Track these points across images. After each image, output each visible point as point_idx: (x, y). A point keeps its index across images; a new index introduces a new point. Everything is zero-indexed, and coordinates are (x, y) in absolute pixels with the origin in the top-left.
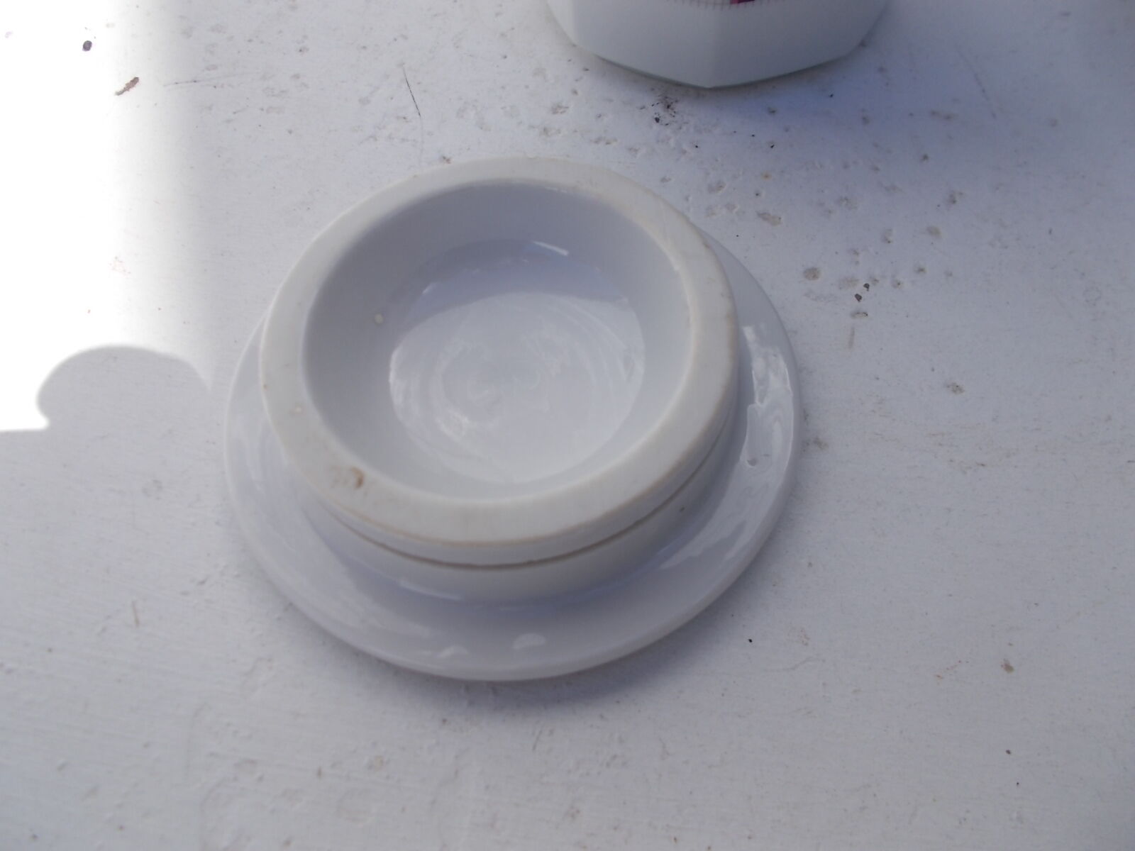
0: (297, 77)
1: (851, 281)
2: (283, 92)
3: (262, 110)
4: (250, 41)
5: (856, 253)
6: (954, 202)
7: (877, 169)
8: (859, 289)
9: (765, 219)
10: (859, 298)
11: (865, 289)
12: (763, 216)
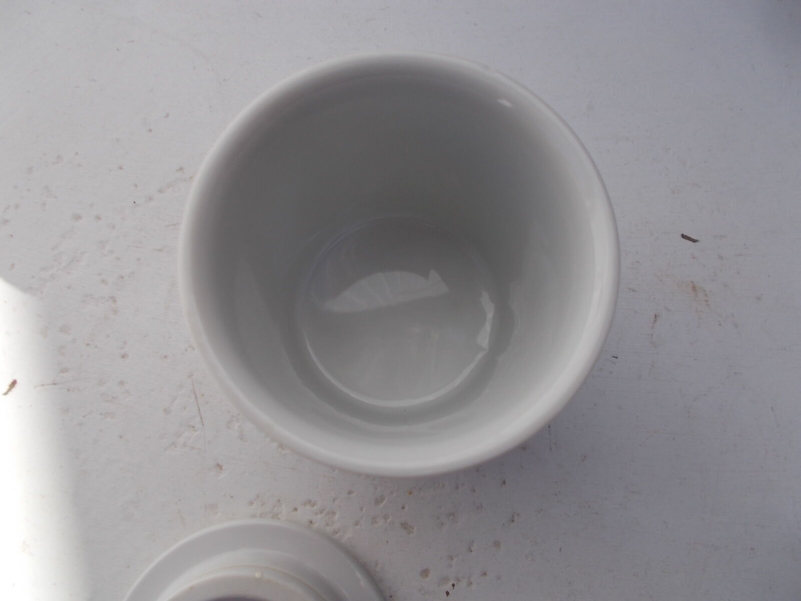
0: (121, 383)
1: (445, 579)
2: (114, 398)
3: (101, 414)
4: (88, 345)
5: (452, 559)
6: (513, 521)
7: (474, 491)
8: (448, 587)
9: (405, 528)
10: (448, 593)
11: (452, 587)
12: (405, 526)
